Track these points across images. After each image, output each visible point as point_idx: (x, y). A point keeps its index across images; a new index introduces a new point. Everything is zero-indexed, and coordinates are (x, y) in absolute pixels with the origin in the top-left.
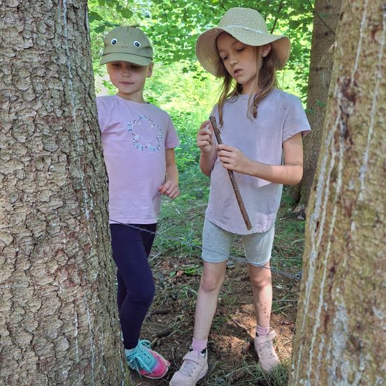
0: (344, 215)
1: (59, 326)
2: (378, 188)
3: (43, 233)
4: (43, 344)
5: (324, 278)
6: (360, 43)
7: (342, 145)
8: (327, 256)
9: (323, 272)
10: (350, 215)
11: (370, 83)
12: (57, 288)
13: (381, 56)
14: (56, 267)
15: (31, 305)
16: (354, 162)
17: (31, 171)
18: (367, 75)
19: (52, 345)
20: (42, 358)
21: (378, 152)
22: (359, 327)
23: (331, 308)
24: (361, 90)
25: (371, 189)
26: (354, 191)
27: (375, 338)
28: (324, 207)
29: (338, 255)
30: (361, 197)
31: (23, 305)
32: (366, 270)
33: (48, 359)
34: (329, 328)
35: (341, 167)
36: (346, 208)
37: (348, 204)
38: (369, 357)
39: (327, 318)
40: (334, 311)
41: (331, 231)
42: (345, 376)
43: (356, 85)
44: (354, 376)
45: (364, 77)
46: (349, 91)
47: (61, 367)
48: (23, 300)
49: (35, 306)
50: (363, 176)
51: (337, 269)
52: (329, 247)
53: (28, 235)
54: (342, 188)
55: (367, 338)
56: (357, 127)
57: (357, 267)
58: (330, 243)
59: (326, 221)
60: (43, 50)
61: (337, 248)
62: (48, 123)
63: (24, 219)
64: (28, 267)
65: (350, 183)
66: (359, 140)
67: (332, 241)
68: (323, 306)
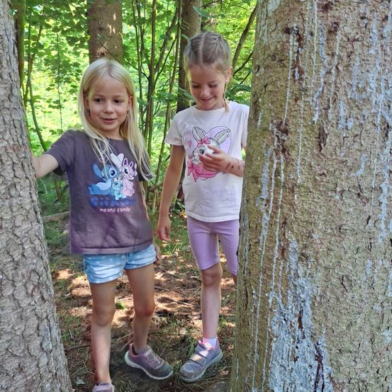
0: (289, 192)
1: (39, 342)
2: (307, 176)
3: (20, 257)
4: (28, 364)
5: (278, 229)
6: (287, 104)
7: (282, 156)
8: (278, 217)
9: (276, 227)
10: (293, 191)
11: (297, 125)
12: (34, 307)
13: (302, 112)
14: (32, 287)
15: (16, 328)
16: (292, 165)
17: (6, 199)
18: (295, 121)
19: (36, 362)
20: (28, 378)
21: (306, 158)
22: (305, 247)
23: (285, 243)
24: (291, 128)
25: (304, 177)
26: (294, 179)
27: (314, 249)
28: (272, 190)
29: (287, 214)
30: (299, 181)
31: (9, 330)
32: (306, 217)
33: (34, 378)
34: (285, 254)
35: (283, 167)
36: (289, 188)
37: (290, 186)
38: (312, 260)
39: (283, 251)
40: (288, 244)
41: (280, 203)
42: (300, 275)
43: (286, 125)
44: (305, 273)
45: (292, 122)
46: (282, 128)
47: (44, 381)
48: (9, 325)
49: (19, 328)
50: (298, 171)
51: (288, 221)
52: (279, 211)
53: (9, 260)
54: (285, 178)
55: (310, 251)
56: (291, 146)
57: (300, 217)
58: (280, 209)
59: (274, 197)
60: (6, 83)
61: (286, 211)
62: (15, 151)
63: (5, 245)
64: (11, 292)
65: (291, 175)
66: (293, 153)
67: (281, 208)
68: (280, 244)
